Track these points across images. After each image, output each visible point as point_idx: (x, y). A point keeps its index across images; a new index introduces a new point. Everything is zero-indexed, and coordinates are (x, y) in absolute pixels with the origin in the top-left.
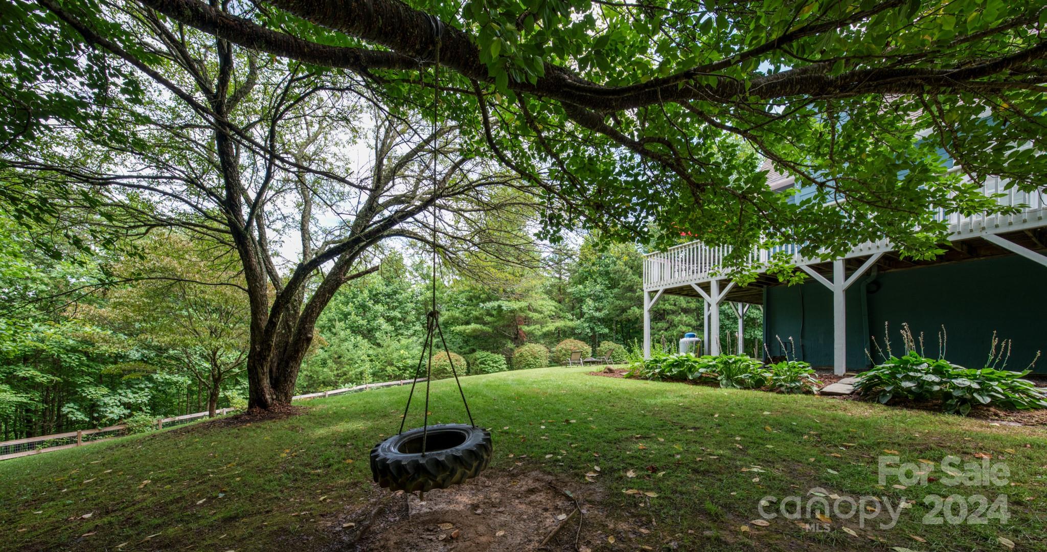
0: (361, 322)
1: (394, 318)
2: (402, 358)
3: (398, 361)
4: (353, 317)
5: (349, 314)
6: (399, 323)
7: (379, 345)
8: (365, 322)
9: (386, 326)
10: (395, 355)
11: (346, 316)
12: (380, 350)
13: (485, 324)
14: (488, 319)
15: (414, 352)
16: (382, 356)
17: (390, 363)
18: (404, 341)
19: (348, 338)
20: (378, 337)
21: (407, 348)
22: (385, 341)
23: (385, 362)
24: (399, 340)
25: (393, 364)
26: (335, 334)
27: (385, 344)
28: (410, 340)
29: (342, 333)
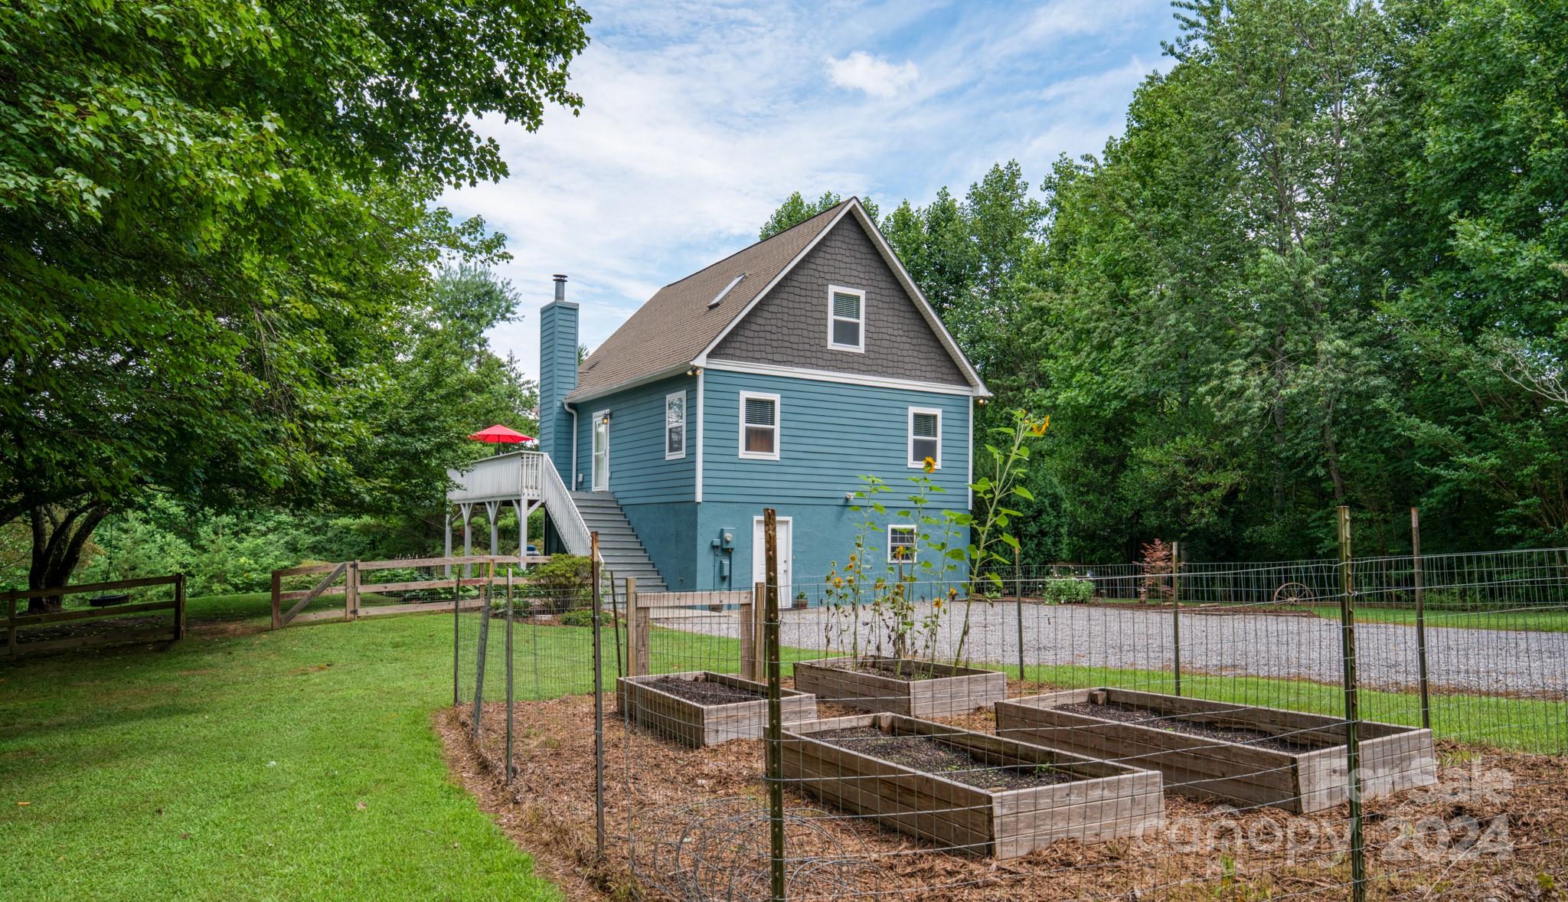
0: (174, 509)
2: (243, 570)
3: (235, 575)
7: (204, 549)
8: (181, 510)
10: (230, 564)
12: (205, 557)
15: (267, 561)
16: (207, 566)
17: (220, 577)
18: (249, 543)
19: (146, 537)
20: (202, 534)
21: (254, 554)
22: (213, 542)
23: (212, 577)
24: (240, 541)
25: (226, 581)
26: (126, 531)
27: (212, 548)
28: (260, 541)
29: (141, 529)
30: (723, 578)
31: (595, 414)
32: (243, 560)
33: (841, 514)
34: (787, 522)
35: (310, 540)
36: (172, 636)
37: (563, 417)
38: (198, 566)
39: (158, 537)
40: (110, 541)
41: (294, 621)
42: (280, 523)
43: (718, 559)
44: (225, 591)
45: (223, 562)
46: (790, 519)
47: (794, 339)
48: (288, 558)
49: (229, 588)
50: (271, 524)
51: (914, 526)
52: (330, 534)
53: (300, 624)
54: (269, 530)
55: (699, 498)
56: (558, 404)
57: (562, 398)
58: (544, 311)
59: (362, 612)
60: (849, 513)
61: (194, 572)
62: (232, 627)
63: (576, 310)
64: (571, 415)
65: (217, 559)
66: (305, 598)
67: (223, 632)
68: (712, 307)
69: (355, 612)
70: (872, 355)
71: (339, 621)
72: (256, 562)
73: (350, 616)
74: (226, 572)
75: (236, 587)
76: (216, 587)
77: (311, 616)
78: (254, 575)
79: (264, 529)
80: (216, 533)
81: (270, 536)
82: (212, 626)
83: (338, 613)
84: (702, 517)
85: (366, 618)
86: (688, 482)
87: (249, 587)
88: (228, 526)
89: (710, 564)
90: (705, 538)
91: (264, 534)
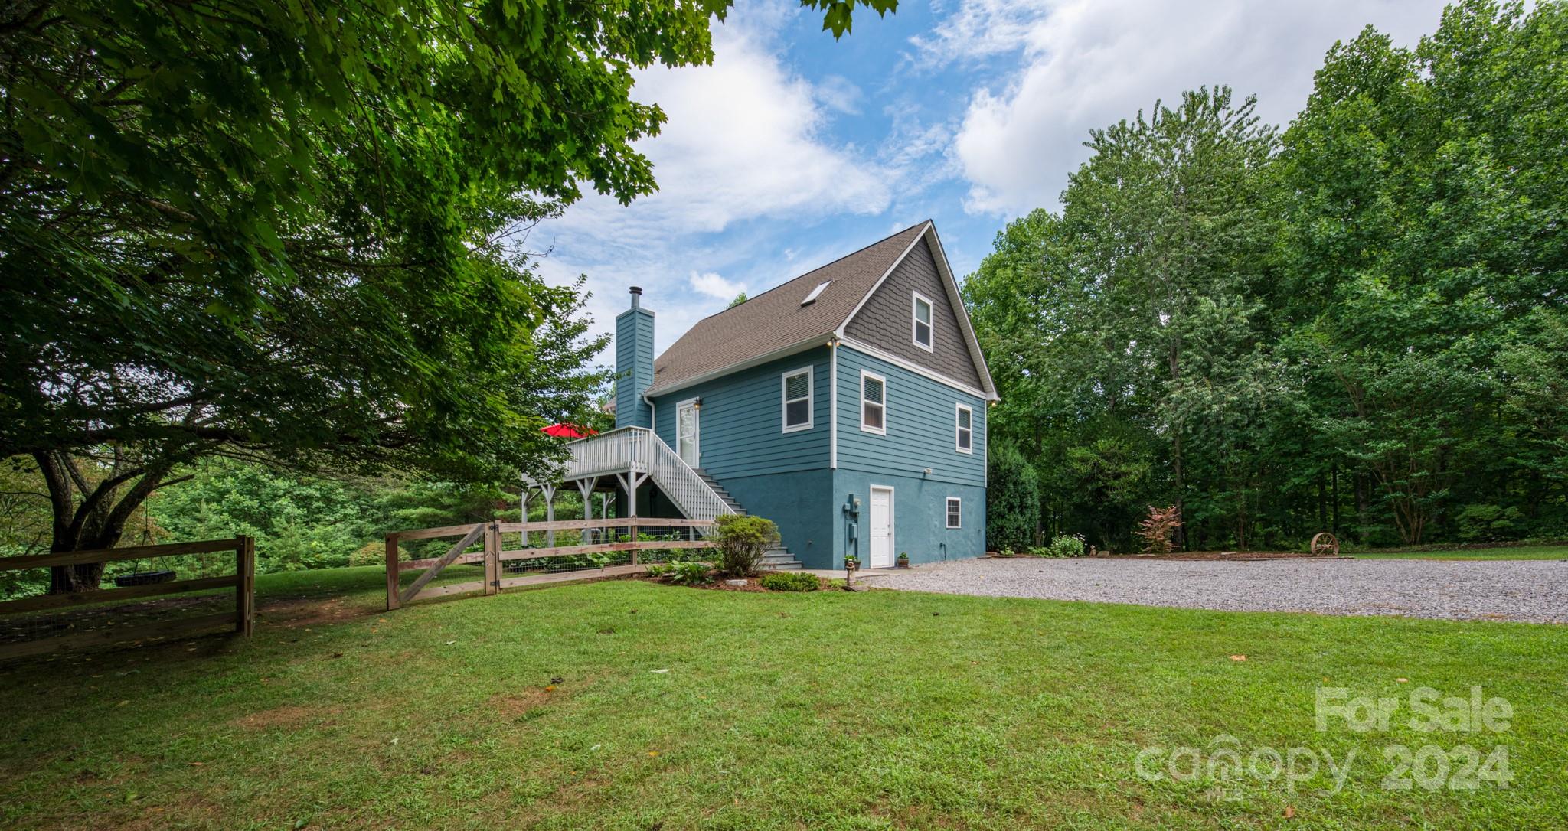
0: (248, 503)
1: (309, 497)
2: (314, 551)
3: (307, 555)
4: (234, 496)
5: (228, 492)
6: (316, 504)
7: (277, 535)
8: (255, 503)
9: (291, 509)
10: (302, 547)
11: (223, 494)
12: (278, 542)
13: (444, 507)
14: (446, 501)
15: (335, 544)
16: (281, 548)
17: (294, 558)
18: (320, 529)
19: (221, 525)
20: (275, 523)
21: (324, 538)
22: (285, 529)
23: (285, 558)
24: (312, 528)
25: (298, 560)
26: (200, 520)
27: (285, 534)
28: (330, 528)
29: (214, 519)
30: (851, 540)
31: (678, 404)
32: (314, 544)
33: (921, 487)
34: (889, 491)
35: (373, 528)
36: (233, 627)
37: (643, 408)
38: (271, 549)
39: (233, 526)
40: (183, 529)
41: (417, 597)
42: (345, 515)
43: (848, 522)
44: (299, 569)
45: (296, 545)
46: (892, 488)
47: (893, 331)
48: (354, 542)
49: (302, 566)
50: (338, 516)
51: (958, 499)
52: (390, 523)
53: (425, 602)
54: (337, 521)
55: (834, 465)
56: (639, 396)
57: (642, 392)
58: (619, 319)
59: (505, 583)
60: (926, 486)
61: (268, 553)
62: (326, 607)
63: (652, 317)
64: (650, 407)
65: (290, 542)
66: (432, 568)
67: (314, 615)
68: (804, 306)
69: (496, 583)
70: (937, 356)
71: (474, 595)
72: (326, 545)
73: (492, 588)
74: (298, 554)
75: (309, 566)
76: (290, 565)
77: (440, 590)
78: (325, 556)
79: (332, 519)
80: (288, 523)
81: (338, 524)
82: (295, 607)
83: (474, 585)
84: (837, 482)
85: (508, 591)
86: (824, 450)
87: (321, 565)
88: (299, 516)
89: (842, 527)
90: (839, 503)
91: (334, 523)
